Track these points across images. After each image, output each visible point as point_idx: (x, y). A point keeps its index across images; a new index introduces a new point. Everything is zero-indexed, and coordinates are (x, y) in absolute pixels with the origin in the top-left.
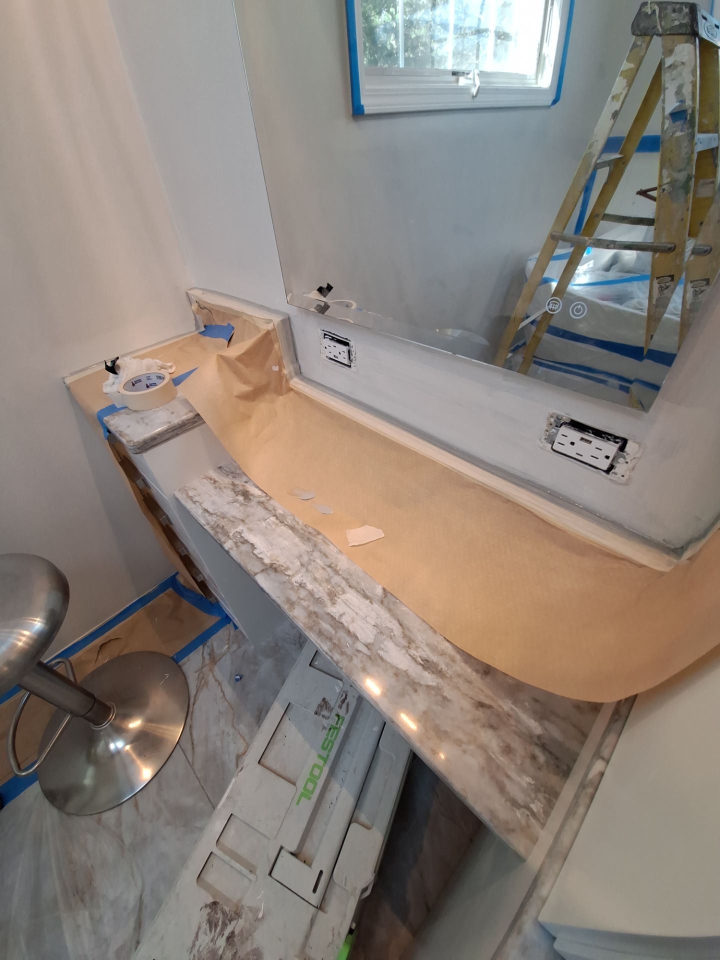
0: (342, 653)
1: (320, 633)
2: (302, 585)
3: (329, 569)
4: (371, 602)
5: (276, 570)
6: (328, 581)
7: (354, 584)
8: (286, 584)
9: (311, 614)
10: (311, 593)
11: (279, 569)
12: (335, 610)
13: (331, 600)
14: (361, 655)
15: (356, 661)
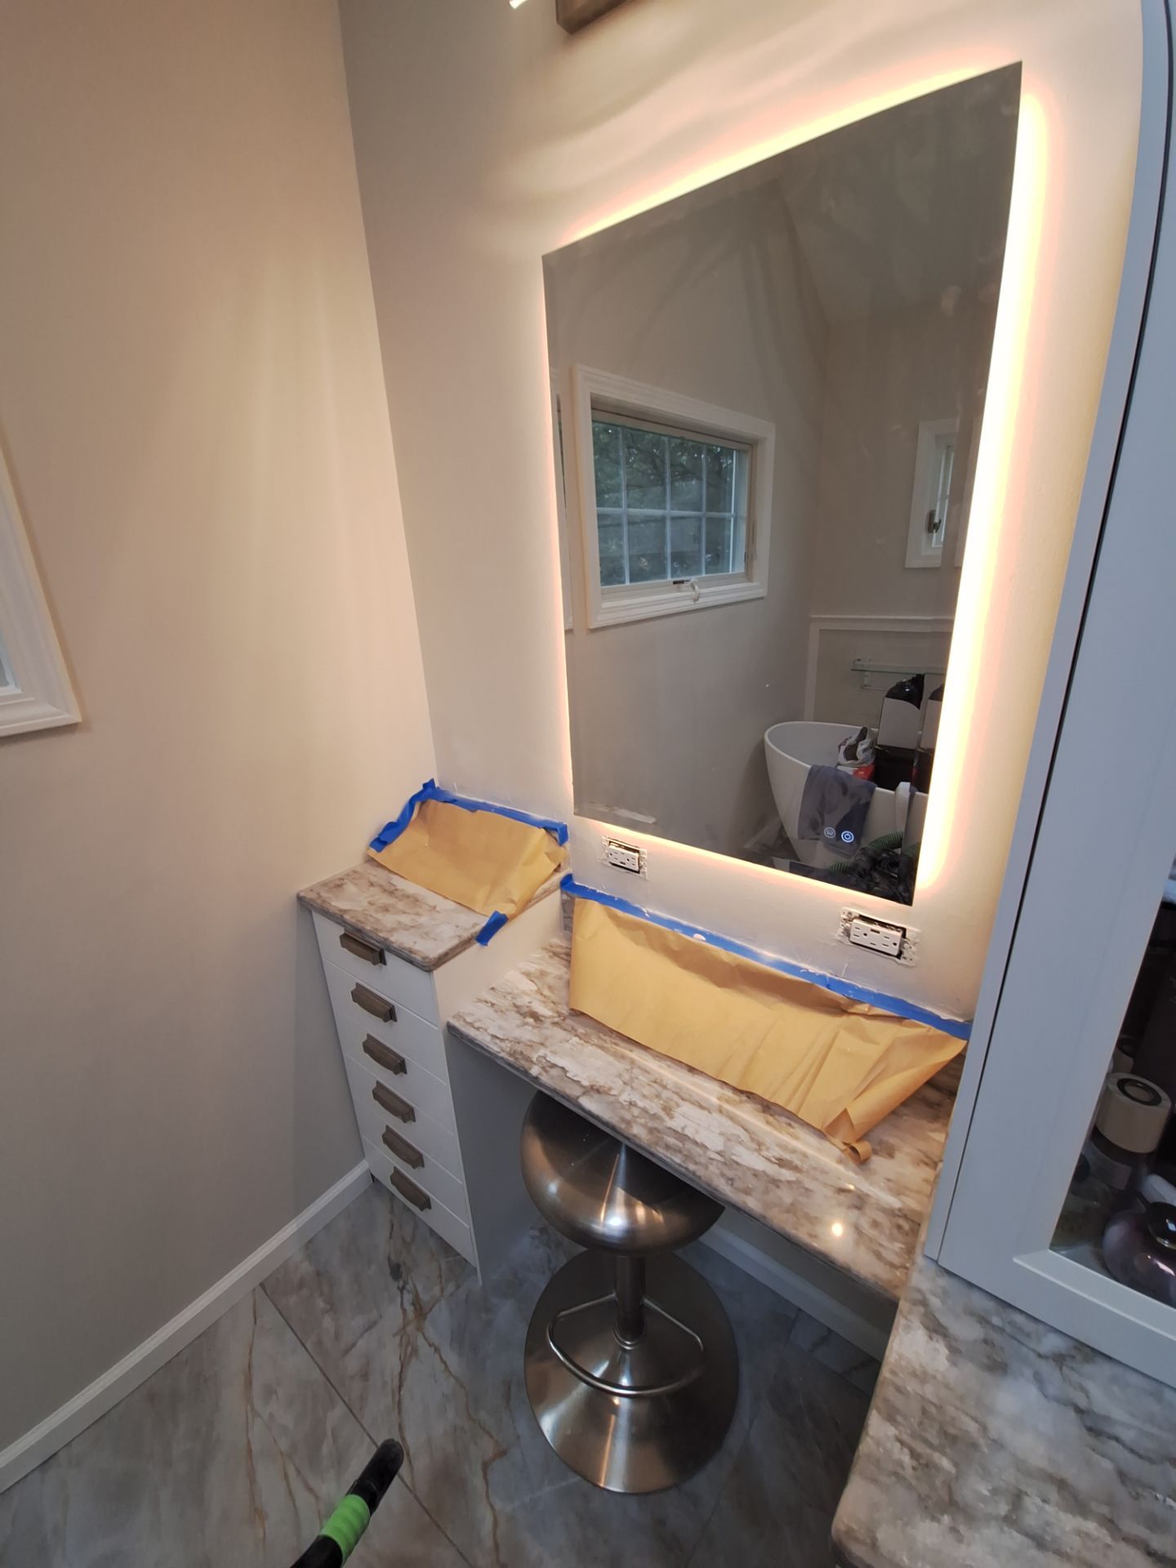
0: (696, 1163)
1: (668, 1147)
2: (631, 1104)
3: (654, 1085)
4: (709, 1112)
5: (598, 1091)
6: (658, 1096)
7: (685, 1096)
8: (614, 1104)
9: (651, 1131)
10: (645, 1110)
11: (601, 1090)
12: (676, 1123)
13: (668, 1115)
14: (715, 1163)
15: (712, 1168)
